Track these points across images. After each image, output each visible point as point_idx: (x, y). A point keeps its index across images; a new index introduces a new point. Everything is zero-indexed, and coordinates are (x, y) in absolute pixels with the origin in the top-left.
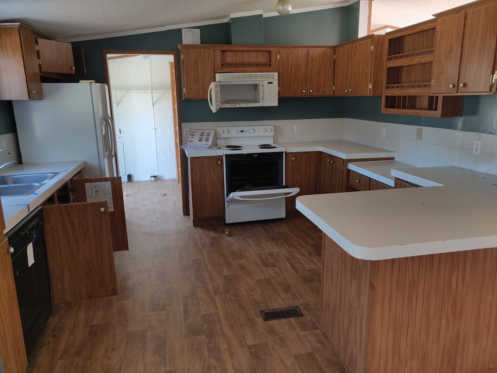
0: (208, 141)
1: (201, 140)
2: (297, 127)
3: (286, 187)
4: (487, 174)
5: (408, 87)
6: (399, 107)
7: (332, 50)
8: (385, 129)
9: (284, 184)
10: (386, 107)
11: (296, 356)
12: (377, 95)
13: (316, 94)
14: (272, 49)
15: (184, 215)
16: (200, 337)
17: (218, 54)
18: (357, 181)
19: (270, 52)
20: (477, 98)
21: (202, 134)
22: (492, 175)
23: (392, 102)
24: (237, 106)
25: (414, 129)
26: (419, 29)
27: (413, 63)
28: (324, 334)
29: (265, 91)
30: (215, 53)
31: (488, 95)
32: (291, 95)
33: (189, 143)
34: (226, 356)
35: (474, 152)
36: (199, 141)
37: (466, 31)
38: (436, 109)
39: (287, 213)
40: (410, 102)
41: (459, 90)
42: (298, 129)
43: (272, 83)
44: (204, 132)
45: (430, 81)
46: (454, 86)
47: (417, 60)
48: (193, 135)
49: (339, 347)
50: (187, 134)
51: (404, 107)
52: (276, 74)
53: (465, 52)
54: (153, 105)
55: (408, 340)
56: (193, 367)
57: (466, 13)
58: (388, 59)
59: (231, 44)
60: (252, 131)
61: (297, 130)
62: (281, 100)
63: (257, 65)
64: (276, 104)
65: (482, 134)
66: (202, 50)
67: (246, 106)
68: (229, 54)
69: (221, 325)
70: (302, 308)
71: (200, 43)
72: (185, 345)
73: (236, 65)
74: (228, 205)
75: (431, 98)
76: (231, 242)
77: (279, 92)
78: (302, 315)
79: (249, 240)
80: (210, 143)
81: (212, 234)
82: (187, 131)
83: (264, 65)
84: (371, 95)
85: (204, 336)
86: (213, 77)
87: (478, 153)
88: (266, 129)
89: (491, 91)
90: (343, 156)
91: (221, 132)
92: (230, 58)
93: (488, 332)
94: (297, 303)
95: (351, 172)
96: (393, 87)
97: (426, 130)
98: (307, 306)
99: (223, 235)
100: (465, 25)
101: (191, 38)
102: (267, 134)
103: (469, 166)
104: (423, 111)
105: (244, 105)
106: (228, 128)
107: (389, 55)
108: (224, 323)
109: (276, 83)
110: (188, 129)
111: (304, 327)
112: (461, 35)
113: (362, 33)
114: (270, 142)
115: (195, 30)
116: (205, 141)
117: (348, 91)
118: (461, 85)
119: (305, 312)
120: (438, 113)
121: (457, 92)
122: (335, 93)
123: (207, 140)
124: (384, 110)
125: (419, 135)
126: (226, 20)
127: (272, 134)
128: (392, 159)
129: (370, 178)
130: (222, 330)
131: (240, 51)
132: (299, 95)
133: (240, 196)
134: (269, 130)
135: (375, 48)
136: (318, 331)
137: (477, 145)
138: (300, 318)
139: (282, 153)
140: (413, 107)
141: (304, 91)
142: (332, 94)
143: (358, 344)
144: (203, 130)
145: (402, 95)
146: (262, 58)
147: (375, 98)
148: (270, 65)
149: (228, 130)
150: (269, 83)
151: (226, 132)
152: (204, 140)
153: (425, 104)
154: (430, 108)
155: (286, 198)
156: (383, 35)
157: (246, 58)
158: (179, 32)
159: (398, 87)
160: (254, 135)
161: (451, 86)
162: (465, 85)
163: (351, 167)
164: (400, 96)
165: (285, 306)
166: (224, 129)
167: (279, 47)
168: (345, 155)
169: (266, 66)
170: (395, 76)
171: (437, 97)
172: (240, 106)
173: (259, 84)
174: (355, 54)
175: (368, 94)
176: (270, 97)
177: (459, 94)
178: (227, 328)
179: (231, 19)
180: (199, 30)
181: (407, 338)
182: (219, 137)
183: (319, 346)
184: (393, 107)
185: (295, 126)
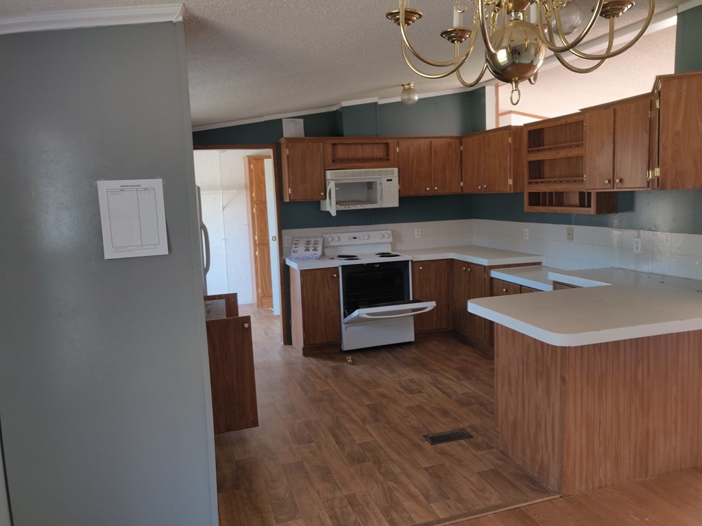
0: (317, 250)
1: (307, 250)
2: (418, 231)
3: (415, 301)
4: (651, 273)
5: (555, 182)
6: (544, 205)
7: (458, 141)
8: (527, 230)
9: (411, 299)
10: (530, 204)
11: (479, 473)
12: (518, 191)
13: (441, 192)
14: (390, 141)
15: (285, 344)
16: (366, 464)
17: (329, 149)
18: (504, 290)
19: (387, 145)
20: (632, 193)
21: (308, 243)
22: (657, 274)
23: (536, 199)
24: (351, 208)
25: (563, 228)
26: (563, 122)
27: (559, 156)
28: (502, 452)
29: (384, 190)
30: (324, 146)
31: (645, 190)
32: (412, 193)
33: (292, 254)
34: (403, 478)
35: (635, 251)
36: (305, 250)
37: (616, 127)
38: (589, 206)
39: (416, 335)
40: (558, 199)
41: (615, 185)
42: (420, 233)
43: (391, 180)
44: (310, 240)
45: (583, 176)
46: (609, 182)
47: (563, 154)
48: (295, 244)
49: (524, 461)
50: (288, 243)
51: (551, 204)
52: (396, 170)
53: (618, 147)
54: (223, 209)
55: (601, 438)
56: (372, 489)
57: (615, 109)
58: (529, 151)
59: (343, 136)
60: (367, 237)
61: (418, 235)
62: (402, 199)
63: (373, 160)
64: (396, 204)
65: (641, 231)
66: (310, 143)
67: (362, 208)
68: (340, 148)
69: (385, 452)
70: (469, 430)
71: (303, 135)
72: (353, 472)
73: (349, 160)
74: (346, 327)
75: (582, 194)
76: (356, 370)
77: (399, 190)
78: (472, 437)
79: (379, 368)
80: (319, 252)
81: (331, 363)
82: (288, 240)
83: (381, 159)
84: (512, 192)
85: (371, 464)
86: (323, 175)
87: (639, 251)
88: (383, 235)
89: (648, 187)
90: (484, 262)
91: (330, 239)
92: (341, 152)
93: (676, 428)
94: (461, 426)
95: (495, 282)
96: (537, 183)
97: (577, 228)
98: (474, 428)
99: (345, 364)
100: (615, 122)
101: (293, 129)
102: (385, 240)
103: (632, 267)
104: (574, 208)
105: (359, 207)
106: (339, 235)
107: (529, 148)
108: (387, 450)
109: (396, 180)
110: (290, 237)
111: (478, 447)
112: (612, 131)
113: (490, 125)
114: (388, 250)
115: (297, 120)
116: (313, 250)
117: (481, 188)
118: (617, 181)
119: (473, 433)
120: (592, 210)
121: (613, 188)
122: (464, 190)
123: (315, 249)
124: (527, 208)
125: (570, 235)
126: (334, 109)
127: (391, 240)
128: (539, 263)
129: (521, 286)
130: (389, 456)
131: (352, 144)
132: (422, 193)
133: (367, 314)
134: (387, 236)
135: (514, 140)
136: (494, 450)
137: (637, 243)
138: (471, 439)
139: (408, 261)
140: (561, 204)
141: (428, 189)
142: (460, 191)
143: (550, 447)
144: (308, 238)
145: (548, 191)
146: (378, 152)
147: (518, 195)
148: (388, 160)
149: (339, 237)
150: (388, 180)
151: (337, 239)
152: (311, 249)
153: (576, 200)
154: (582, 205)
155: (414, 316)
156: (521, 127)
157: (361, 152)
158: (278, 123)
159: (542, 182)
160: (369, 241)
161: (607, 182)
162: (621, 181)
163: (494, 274)
164: (546, 192)
165: (450, 430)
166: (333, 235)
167: (396, 138)
168: (486, 260)
169: (384, 161)
170: (536, 170)
171: (589, 194)
172: (354, 208)
173: (376, 182)
174: (488, 146)
175: (508, 190)
176: (389, 196)
177: (615, 190)
178: (393, 453)
179: (343, 108)
180: (302, 120)
181: (599, 436)
182: (327, 245)
183: (501, 463)
184: (538, 204)
185: (416, 230)
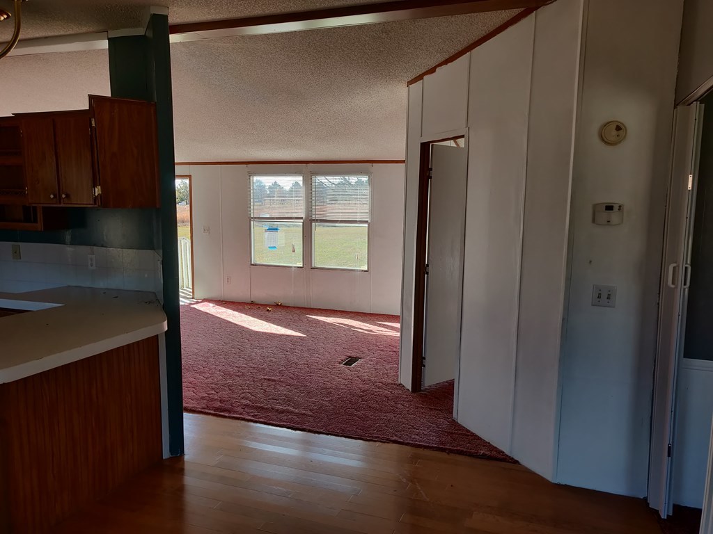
4: (106, 289)
22: (112, 289)
25: (8, 245)
31: (93, 207)
35: (90, 267)
37: (57, 140)
38: (35, 221)
41: (61, 200)
45: (24, 188)
46: (55, 196)
53: (62, 161)
57: (53, 120)
65: (95, 247)
75: (26, 209)
87: (94, 267)
89: (95, 204)
97: (24, 246)
100: (54, 134)
103: (87, 284)
104: (18, 224)
112: (53, 143)
118: (64, 196)
120: (40, 225)
121: (60, 203)
125: (17, 254)
137: (91, 260)
153: (20, 215)
154: (27, 220)
161: (52, 196)
162: (68, 196)
171: (35, 208)
177: (63, 205)
